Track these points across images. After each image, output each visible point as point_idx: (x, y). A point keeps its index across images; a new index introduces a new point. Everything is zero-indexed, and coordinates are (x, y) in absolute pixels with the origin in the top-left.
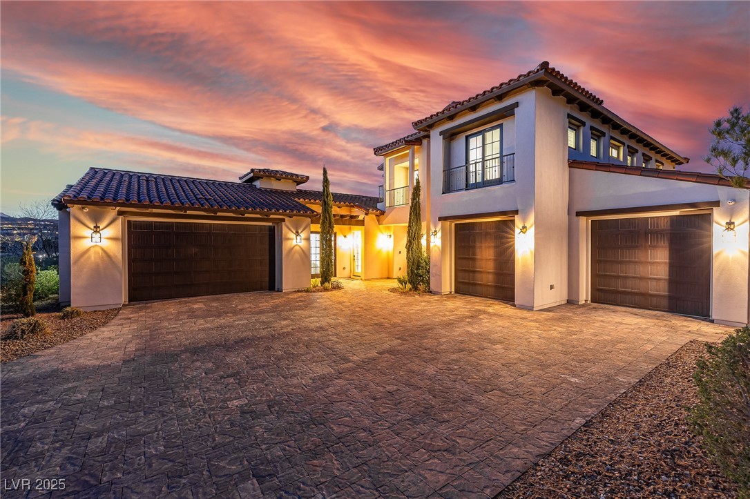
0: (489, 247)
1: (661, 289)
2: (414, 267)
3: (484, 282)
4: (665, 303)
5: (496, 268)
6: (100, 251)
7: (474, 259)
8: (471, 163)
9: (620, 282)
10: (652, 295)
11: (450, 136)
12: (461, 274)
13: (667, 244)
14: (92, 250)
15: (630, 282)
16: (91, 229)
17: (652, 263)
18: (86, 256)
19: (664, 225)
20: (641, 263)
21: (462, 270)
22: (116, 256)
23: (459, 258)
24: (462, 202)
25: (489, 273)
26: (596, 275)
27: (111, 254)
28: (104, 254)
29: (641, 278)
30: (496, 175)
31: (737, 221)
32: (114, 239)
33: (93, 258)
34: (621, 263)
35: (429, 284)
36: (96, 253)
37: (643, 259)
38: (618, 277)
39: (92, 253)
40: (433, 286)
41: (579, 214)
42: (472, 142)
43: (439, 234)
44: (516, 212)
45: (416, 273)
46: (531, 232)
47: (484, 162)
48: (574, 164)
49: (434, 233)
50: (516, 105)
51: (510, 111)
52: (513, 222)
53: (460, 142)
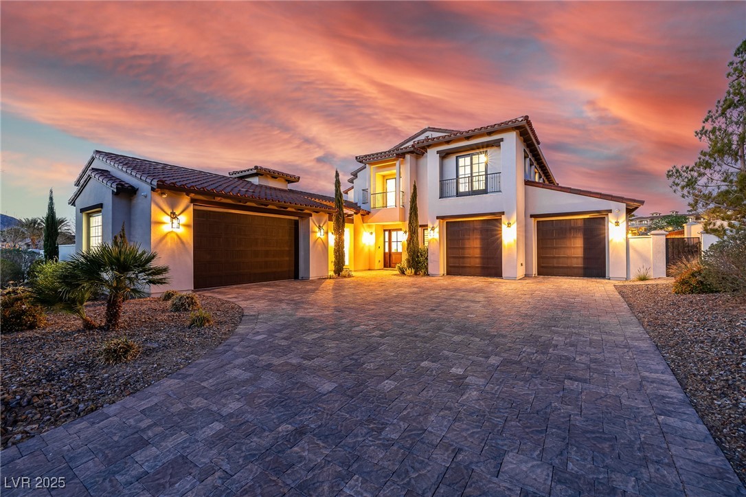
0: (476, 238)
1: (578, 263)
2: (415, 256)
3: (472, 264)
4: (581, 271)
5: (481, 254)
6: (176, 237)
7: (463, 248)
8: (460, 177)
9: (555, 261)
10: (574, 268)
11: (444, 155)
12: (452, 260)
13: (582, 236)
14: (169, 237)
15: (561, 260)
16: (168, 215)
17: (574, 248)
18: (164, 241)
19: (580, 224)
20: (568, 247)
21: (453, 257)
22: (188, 243)
23: (450, 248)
24: (455, 206)
25: (476, 257)
26: (540, 258)
27: (184, 240)
28: (179, 240)
29: (568, 258)
30: (482, 187)
31: (620, 221)
32: (187, 226)
33: (169, 244)
34: (556, 248)
35: (427, 269)
36: (172, 238)
37: (568, 245)
38: (554, 258)
39: (168, 238)
40: (430, 271)
41: (532, 216)
42: (461, 161)
43: (437, 230)
44: (503, 213)
45: (417, 261)
46: (514, 227)
47: (472, 176)
48: (528, 183)
49: (433, 229)
50: (502, 140)
51: (497, 144)
52: (499, 221)
53: (451, 161)
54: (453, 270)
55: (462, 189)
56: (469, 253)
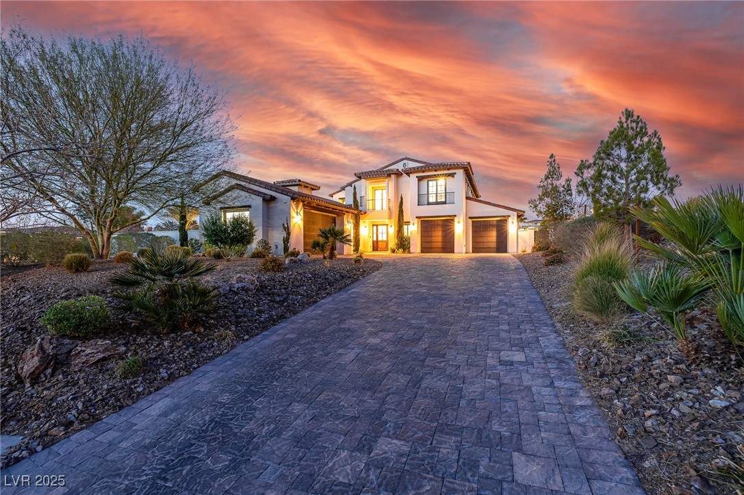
0: (439, 231)
1: (494, 245)
2: (402, 241)
3: (437, 246)
4: (495, 250)
5: (442, 240)
6: (298, 225)
7: (431, 236)
8: (430, 193)
9: (482, 244)
10: (491, 248)
11: (421, 179)
12: (424, 244)
13: (496, 230)
15: (485, 244)
17: (492, 236)
18: (294, 227)
19: (495, 223)
20: (488, 236)
21: (425, 242)
23: (423, 237)
24: (427, 211)
25: (439, 242)
26: (473, 242)
28: (299, 227)
29: (488, 242)
30: (444, 200)
31: (514, 222)
34: (482, 237)
35: (410, 248)
38: (481, 242)
40: (411, 250)
41: (470, 218)
42: (430, 183)
43: (416, 225)
44: (456, 216)
45: (403, 244)
46: (462, 223)
47: (437, 194)
48: (467, 198)
49: (413, 224)
50: (455, 173)
51: (452, 175)
52: (453, 220)
53: (424, 182)
54: (424, 249)
55: (431, 200)
56: (434, 239)
